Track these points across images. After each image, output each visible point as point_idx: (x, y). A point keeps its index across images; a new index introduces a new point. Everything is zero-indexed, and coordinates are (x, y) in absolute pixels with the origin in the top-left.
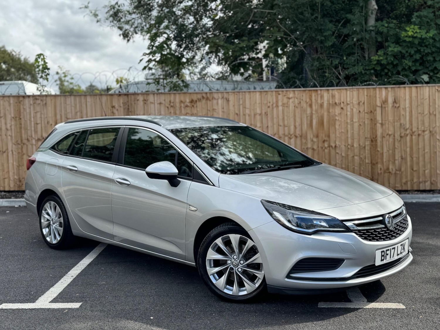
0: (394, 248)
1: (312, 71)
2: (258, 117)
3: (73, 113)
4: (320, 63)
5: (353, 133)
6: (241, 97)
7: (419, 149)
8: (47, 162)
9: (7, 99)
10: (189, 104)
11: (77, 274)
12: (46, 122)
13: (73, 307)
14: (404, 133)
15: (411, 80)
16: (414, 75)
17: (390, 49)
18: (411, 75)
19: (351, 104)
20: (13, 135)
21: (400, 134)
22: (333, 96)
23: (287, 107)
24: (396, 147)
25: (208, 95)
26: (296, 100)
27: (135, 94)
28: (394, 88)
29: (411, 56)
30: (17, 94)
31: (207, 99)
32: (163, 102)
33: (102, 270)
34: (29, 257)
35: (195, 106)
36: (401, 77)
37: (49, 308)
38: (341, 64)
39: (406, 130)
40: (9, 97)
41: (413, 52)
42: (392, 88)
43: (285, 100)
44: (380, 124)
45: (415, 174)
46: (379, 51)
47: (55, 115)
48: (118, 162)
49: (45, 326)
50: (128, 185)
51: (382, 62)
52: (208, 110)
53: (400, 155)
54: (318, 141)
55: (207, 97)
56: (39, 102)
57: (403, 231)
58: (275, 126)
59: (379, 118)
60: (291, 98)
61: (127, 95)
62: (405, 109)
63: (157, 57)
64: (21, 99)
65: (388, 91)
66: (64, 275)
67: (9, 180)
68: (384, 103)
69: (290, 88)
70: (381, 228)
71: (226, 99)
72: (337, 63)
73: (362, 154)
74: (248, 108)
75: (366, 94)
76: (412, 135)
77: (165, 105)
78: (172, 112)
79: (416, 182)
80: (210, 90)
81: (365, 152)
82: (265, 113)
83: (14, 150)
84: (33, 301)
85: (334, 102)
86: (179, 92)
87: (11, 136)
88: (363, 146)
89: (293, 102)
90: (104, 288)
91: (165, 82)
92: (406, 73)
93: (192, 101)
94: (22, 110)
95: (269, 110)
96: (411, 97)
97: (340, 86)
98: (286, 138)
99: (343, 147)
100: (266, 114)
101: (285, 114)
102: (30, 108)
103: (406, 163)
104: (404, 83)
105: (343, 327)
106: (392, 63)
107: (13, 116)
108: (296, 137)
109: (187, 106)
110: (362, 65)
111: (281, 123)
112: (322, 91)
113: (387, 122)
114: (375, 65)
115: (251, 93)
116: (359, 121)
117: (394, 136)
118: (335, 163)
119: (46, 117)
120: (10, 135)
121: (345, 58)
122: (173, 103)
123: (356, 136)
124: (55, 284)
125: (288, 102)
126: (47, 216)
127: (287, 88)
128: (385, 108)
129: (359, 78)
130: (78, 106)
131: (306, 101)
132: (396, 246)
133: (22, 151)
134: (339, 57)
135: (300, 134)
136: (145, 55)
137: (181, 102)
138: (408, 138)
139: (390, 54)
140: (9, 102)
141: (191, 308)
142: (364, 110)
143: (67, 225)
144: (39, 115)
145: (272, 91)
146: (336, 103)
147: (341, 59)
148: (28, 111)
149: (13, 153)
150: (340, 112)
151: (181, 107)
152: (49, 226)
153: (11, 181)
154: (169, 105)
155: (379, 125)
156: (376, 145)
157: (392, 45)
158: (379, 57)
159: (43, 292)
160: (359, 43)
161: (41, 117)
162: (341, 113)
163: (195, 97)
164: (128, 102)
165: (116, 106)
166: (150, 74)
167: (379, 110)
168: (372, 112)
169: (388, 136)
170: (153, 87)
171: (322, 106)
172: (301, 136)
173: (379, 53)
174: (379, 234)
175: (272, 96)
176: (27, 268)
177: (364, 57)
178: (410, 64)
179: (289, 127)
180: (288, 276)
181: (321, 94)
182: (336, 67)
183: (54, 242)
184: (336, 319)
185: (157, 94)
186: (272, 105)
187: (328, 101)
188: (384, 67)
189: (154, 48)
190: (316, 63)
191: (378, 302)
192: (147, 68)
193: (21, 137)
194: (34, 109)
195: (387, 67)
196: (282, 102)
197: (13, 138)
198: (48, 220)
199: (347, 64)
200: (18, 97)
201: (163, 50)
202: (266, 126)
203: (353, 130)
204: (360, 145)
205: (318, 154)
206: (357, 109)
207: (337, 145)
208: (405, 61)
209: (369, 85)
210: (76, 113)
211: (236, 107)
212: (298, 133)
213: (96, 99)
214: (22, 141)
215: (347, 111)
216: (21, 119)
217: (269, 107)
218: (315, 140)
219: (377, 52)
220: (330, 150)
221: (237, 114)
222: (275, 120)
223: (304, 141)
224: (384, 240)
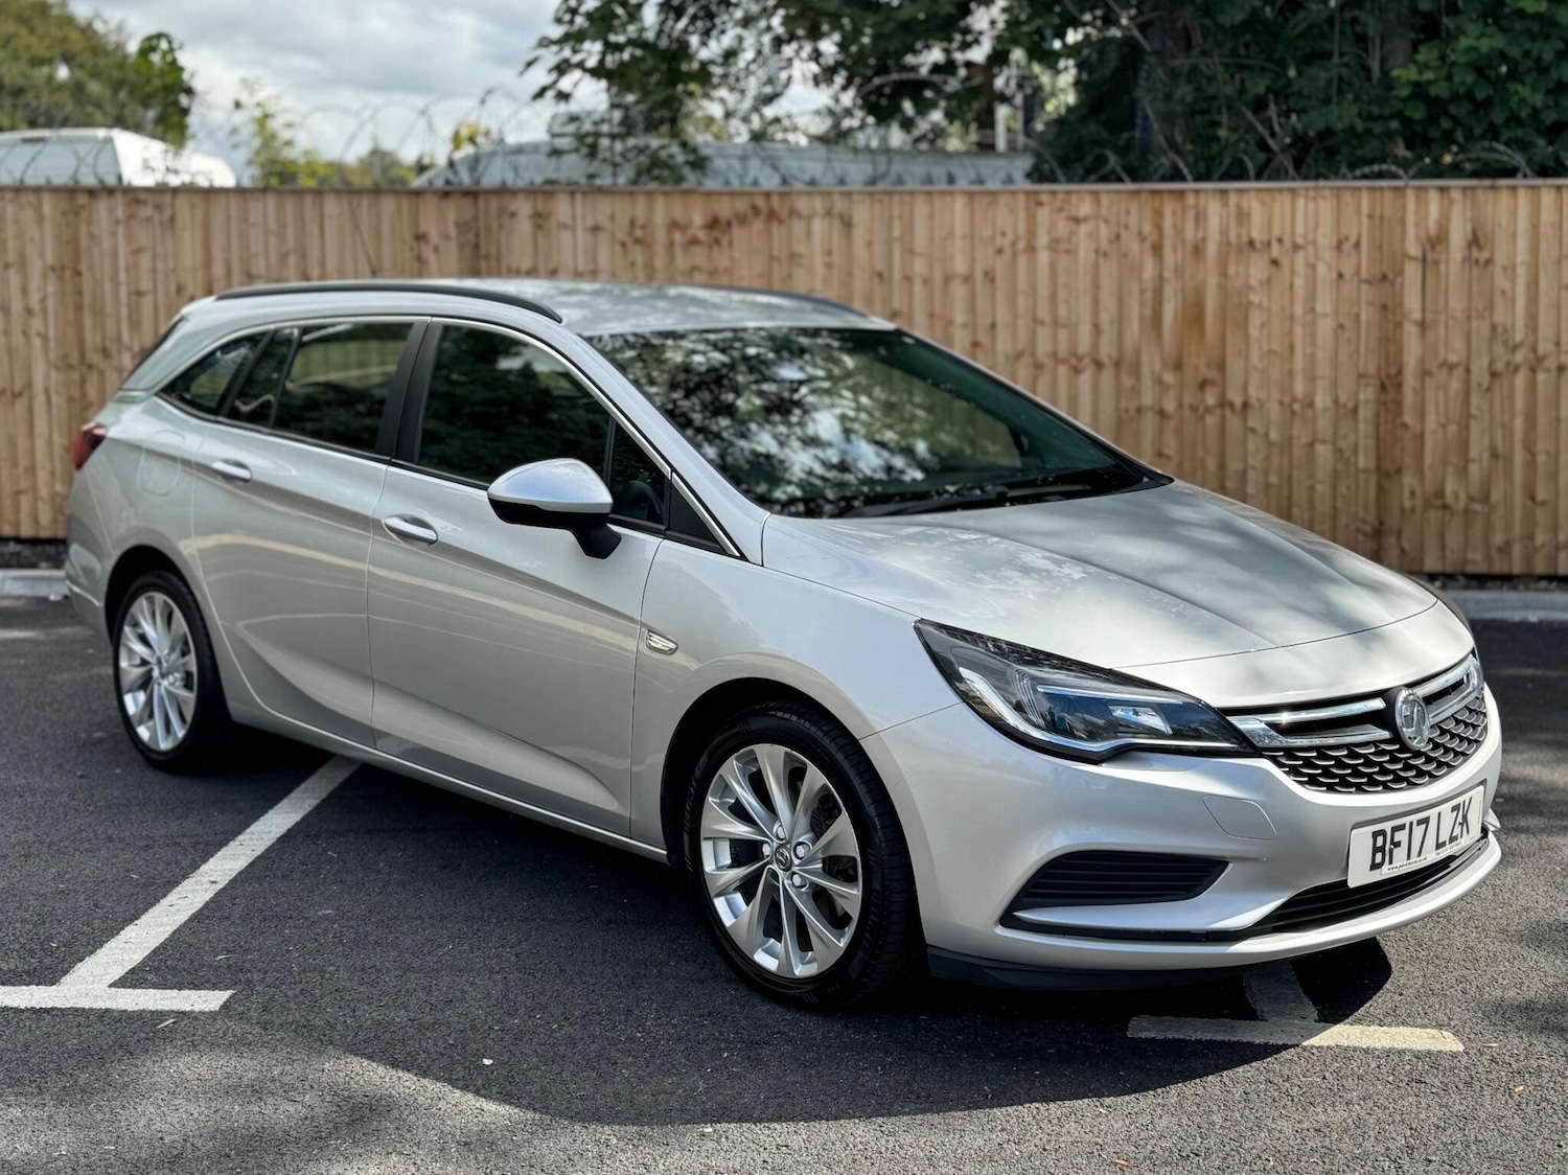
0: (1426, 821)
1: (1168, 118)
2: (959, 290)
3: (274, 256)
4: (1198, 89)
5: (1313, 355)
6: (896, 211)
7: (1558, 420)
8: (145, 445)
9: (31, 197)
10: (702, 235)
11: (234, 874)
12: (173, 288)
13: (197, 1008)
14: (1504, 360)
15: (1538, 159)
16: (1550, 143)
17: (1464, 42)
18: (1541, 142)
19: (1310, 249)
20: (52, 334)
21: (1491, 363)
22: (1243, 216)
23: (1067, 252)
24: (1474, 411)
25: (775, 202)
26: (1103, 227)
27: (503, 191)
28: (1473, 188)
29: (1542, 69)
30: (71, 183)
31: (772, 216)
32: (605, 222)
33: (330, 860)
34: (65, 798)
35: (725, 241)
36: (1501, 147)
37: (107, 1010)
38: (1276, 94)
39: (1514, 349)
40: (37, 190)
41: (1548, 56)
42: (1464, 189)
43: (1063, 227)
44: (1416, 323)
45: (1542, 515)
46: (1423, 49)
47: (208, 264)
48: (396, 452)
49: (81, 1081)
50: (431, 542)
51: (1433, 91)
52: (771, 257)
53: (1486, 444)
54: (1181, 384)
55: (769, 210)
56: (146, 211)
57: (1463, 754)
58: (1022, 323)
59: (1412, 303)
60: (1086, 219)
61: (472, 194)
62: (1510, 270)
63: (590, 53)
64: (82, 199)
65: (1451, 201)
66: (185, 877)
67: (36, 498)
68: (1433, 246)
69: (1083, 179)
70: (1375, 743)
71: (841, 217)
72: (1261, 89)
73: (1346, 436)
74: (922, 255)
75: (1365, 209)
76: (1533, 370)
77: (613, 235)
78: (640, 261)
79: (1543, 546)
80: (784, 181)
81: (1356, 430)
82: (986, 274)
83: (53, 387)
84: (50, 975)
85: (1245, 239)
86: (669, 187)
87: (45, 338)
88: (1350, 405)
89: (1090, 235)
90: (325, 932)
91: (618, 146)
92: (1520, 133)
93: (713, 224)
94: (84, 242)
95: (1000, 265)
96: (1535, 227)
97: (1270, 178)
98: (1063, 371)
99: (1274, 407)
100: (990, 277)
101: (1062, 279)
102: (114, 234)
103: (1509, 472)
104: (1511, 172)
105: (1213, 1124)
106: (1469, 95)
107: (50, 260)
108: (1099, 365)
109: (694, 241)
110: (1356, 99)
111: (1044, 312)
112: (1202, 196)
113: (1443, 318)
114: (1405, 100)
115: (936, 198)
116: (1336, 312)
117: (1468, 371)
118: (1240, 467)
119: (174, 270)
120: (38, 334)
121: (1292, 73)
122: (643, 227)
123: (1323, 368)
124: (146, 910)
125: (1071, 234)
126: (138, 648)
127: (1070, 180)
128: (1436, 263)
129: (1345, 150)
130: (290, 231)
131: (1140, 234)
132: (1432, 813)
133: (84, 394)
134: (1271, 66)
135: (1115, 356)
136: (547, 46)
137: (674, 225)
138: (1520, 379)
139: (1463, 60)
140: (38, 210)
141: (641, 1025)
142: (1358, 272)
143: (209, 684)
144: (145, 260)
145: (1013, 193)
146: (1251, 243)
147: (1277, 76)
148: (106, 244)
149: (49, 399)
150: (1265, 277)
151: (671, 243)
152: (146, 683)
153: (41, 505)
154: (630, 234)
155: (1411, 331)
156: (1399, 404)
157: (1473, 29)
158: (1420, 72)
159: (95, 943)
160: (1348, 15)
161: (154, 270)
162: (1269, 281)
163: (724, 208)
164: (476, 219)
165: (434, 236)
166: (564, 119)
167: (1412, 272)
168: (1387, 279)
169: (1444, 371)
170: (573, 167)
171: (1198, 250)
172: (1117, 364)
173: (1421, 57)
174: (1369, 763)
175: (1012, 210)
176: (51, 844)
177: (1367, 70)
178: (1538, 100)
179: (1073, 327)
180: (1008, 919)
181: (1196, 206)
182: (1259, 106)
183: (165, 745)
184: (1190, 1088)
185: (585, 193)
186: (1014, 244)
187: (1224, 232)
188: (1436, 106)
189: (579, 21)
190: (1184, 90)
191: (1359, 1021)
192: (550, 94)
193: (81, 341)
194: (130, 237)
195: (1452, 110)
196: (1050, 232)
197: (52, 344)
198: (144, 662)
199: (1300, 94)
200: (71, 191)
201: (611, 29)
202: (988, 321)
203: (1313, 343)
204: (1336, 401)
205: (1180, 431)
206: (1329, 265)
207: (1253, 402)
208: (1520, 88)
209: (1380, 176)
210: (284, 256)
211: (878, 248)
212: (1106, 350)
213: (359, 205)
214: (82, 355)
215: (1293, 273)
216: (79, 274)
217: (1000, 251)
218: (1169, 377)
219: (1415, 50)
220: (1223, 417)
221: (880, 276)
222: (1022, 301)
223: (1127, 381)
224: (1387, 788)
